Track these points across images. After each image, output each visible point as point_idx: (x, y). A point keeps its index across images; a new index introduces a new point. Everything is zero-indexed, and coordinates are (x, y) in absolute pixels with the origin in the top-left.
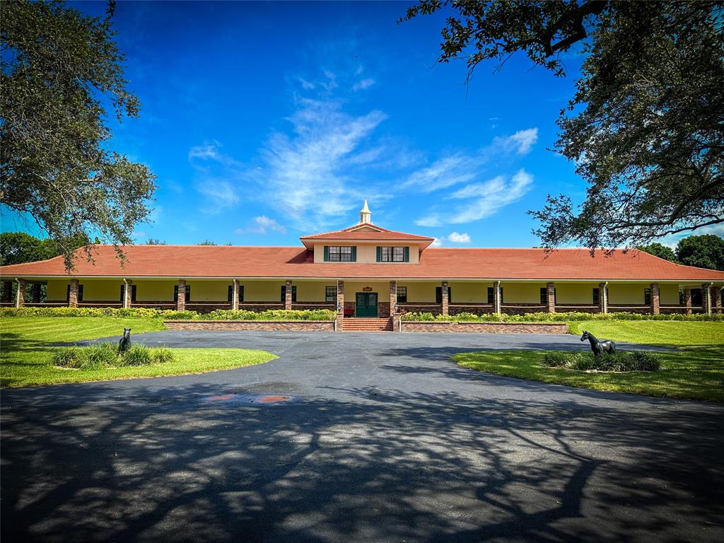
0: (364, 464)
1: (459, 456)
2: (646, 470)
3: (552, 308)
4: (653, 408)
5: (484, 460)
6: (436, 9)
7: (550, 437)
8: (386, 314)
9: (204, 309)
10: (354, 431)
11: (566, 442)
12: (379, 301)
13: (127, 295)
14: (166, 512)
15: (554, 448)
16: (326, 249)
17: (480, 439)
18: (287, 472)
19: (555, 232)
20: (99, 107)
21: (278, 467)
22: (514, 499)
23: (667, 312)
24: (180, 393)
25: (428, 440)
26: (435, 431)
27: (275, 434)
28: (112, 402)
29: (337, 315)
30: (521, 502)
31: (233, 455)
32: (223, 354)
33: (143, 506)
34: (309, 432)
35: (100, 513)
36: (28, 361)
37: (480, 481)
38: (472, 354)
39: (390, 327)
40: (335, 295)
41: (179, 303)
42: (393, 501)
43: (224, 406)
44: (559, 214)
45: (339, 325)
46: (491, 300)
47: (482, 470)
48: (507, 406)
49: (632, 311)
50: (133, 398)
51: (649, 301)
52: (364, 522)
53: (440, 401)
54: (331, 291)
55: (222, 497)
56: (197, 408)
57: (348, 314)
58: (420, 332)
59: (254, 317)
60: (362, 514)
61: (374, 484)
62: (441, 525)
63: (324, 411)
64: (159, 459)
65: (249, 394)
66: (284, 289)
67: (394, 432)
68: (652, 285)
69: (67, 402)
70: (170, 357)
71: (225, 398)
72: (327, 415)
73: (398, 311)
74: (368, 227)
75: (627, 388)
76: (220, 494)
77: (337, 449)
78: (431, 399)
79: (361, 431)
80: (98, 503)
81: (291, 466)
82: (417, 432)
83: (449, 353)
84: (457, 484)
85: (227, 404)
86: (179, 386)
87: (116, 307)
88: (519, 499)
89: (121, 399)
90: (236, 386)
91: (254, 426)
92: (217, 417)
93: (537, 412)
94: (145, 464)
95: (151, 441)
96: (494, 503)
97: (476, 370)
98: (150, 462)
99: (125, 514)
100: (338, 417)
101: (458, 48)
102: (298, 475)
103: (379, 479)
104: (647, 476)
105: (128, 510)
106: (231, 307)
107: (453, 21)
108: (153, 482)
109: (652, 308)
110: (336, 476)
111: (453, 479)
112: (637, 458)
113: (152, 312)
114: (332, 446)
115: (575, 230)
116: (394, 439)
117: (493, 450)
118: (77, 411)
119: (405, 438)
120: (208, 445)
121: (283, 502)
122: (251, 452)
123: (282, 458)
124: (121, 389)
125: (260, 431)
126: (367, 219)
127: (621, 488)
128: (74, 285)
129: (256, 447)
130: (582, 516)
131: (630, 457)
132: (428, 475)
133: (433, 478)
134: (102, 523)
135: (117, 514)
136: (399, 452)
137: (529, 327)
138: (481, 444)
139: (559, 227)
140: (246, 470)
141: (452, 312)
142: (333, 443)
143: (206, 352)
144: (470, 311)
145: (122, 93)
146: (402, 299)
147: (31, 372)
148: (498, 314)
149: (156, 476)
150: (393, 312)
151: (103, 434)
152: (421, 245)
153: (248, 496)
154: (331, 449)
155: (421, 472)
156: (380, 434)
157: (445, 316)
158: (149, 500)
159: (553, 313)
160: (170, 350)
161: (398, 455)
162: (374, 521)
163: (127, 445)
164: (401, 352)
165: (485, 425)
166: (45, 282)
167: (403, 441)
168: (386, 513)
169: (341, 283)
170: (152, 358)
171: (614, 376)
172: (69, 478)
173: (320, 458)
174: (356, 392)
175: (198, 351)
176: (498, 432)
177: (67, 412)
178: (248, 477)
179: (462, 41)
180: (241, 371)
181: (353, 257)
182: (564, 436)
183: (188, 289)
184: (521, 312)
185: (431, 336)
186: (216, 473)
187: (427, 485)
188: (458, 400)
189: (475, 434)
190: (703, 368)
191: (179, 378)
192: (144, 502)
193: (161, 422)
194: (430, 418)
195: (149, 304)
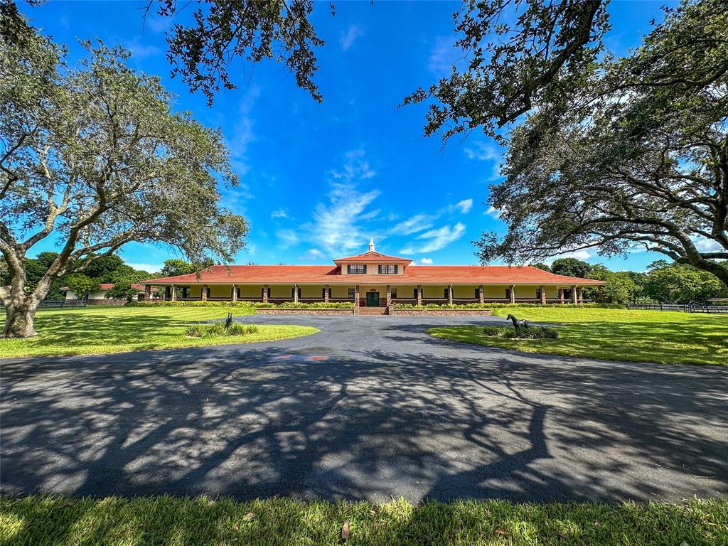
0: (379, 409)
1: (446, 402)
2: (584, 414)
3: (482, 301)
4: (565, 364)
5: (464, 405)
6: (424, 99)
7: (504, 387)
8: (385, 305)
9: (278, 302)
10: (370, 382)
11: (517, 390)
12: (380, 297)
13: (235, 294)
14: (233, 450)
15: (510, 395)
16: (349, 266)
17: (456, 388)
18: (324, 414)
19: (487, 254)
20: (215, 182)
21: (319, 411)
22: (494, 440)
23: (550, 303)
24: (259, 353)
25: (420, 389)
26: (425, 382)
27: (317, 384)
28: (215, 360)
29: (356, 306)
30: (500, 443)
31: (287, 400)
32: (287, 328)
33: (217, 445)
34: (340, 383)
35: (183, 452)
36: (172, 333)
37: (465, 423)
38: (438, 328)
39: (387, 313)
40: (354, 294)
41: (264, 298)
42: (404, 441)
43: (284, 363)
44: (490, 243)
45: (356, 312)
46: (447, 296)
47: (465, 414)
48: (466, 363)
49: (530, 302)
50: (228, 357)
51: (539, 296)
52: (383, 462)
53: (423, 360)
54: (351, 291)
55: (276, 436)
56: (267, 364)
57: (362, 304)
58: (405, 316)
59: (307, 307)
60: (381, 454)
61: (388, 425)
62: (444, 465)
63: (349, 368)
64: (235, 404)
65: (301, 354)
66: (324, 290)
67: (397, 383)
68: (541, 287)
69: (187, 360)
70: (255, 331)
71: (286, 357)
72: (351, 370)
73: (392, 303)
74: (373, 254)
75: (541, 350)
76: (275, 434)
77: (360, 396)
78: (417, 358)
79: (374, 382)
80: (183, 442)
81: (327, 410)
82: (412, 383)
83: (424, 328)
84: (448, 426)
85: (287, 361)
86: (258, 349)
87: (229, 301)
88: (499, 440)
89: (221, 358)
90: (294, 349)
91: (303, 378)
92: (280, 371)
93: (488, 366)
94: (225, 408)
95: (234, 389)
96: (480, 444)
97: (443, 338)
98: (229, 405)
99: (202, 453)
100: (359, 372)
101: (437, 126)
102: (332, 418)
103: (391, 422)
104: (587, 419)
105: (205, 449)
106: (293, 301)
107: (434, 107)
108: (228, 423)
109: (541, 300)
110: (360, 418)
111: (445, 421)
112: (573, 404)
113: (248, 304)
114: (356, 394)
115: (500, 252)
116: (398, 389)
117: (468, 397)
118: (190, 366)
119: (405, 387)
120: (271, 392)
121: (321, 442)
122: (300, 398)
123: (321, 403)
124: (222, 351)
125: (307, 382)
126: (373, 249)
127: (572, 430)
128: (205, 288)
129: (303, 394)
130: (551, 457)
131: (568, 403)
132: (426, 418)
133: (430, 421)
134: (183, 462)
135: (195, 453)
136: (402, 399)
137: (469, 312)
138: (458, 392)
139: (490, 251)
140: (295, 413)
141: (424, 303)
142: (357, 392)
143: (277, 327)
144: (434, 302)
145: (228, 173)
146: (394, 296)
147: (171, 339)
148: (451, 304)
149: (231, 418)
150: (388, 304)
151: (203, 383)
152: (405, 263)
153: (295, 436)
154: (355, 396)
155: (421, 415)
156: (387, 385)
157: (419, 306)
158: (223, 439)
159: (483, 304)
160: (255, 325)
161: (402, 402)
162: (391, 461)
163: (216, 392)
164: (395, 328)
165: (457, 377)
166: (189, 287)
167: (403, 390)
168: (399, 453)
169: (358, 286)
170: (245, 331)
171: (530, 342)
172: (169, 419)
173: (348, 404)
174: (368, 354)
175: (273, 326)
176: (467, 382)
177: (184, 367)
178: (296, 419)
179: (440, 121)
180: (297, 339)
181: (365, 271)
182: (512, 385)
183: (269, 290)
184: (465, 303)
185: (411, 318)
186: (273, 415)
187: (426, 427)
188: (434, 359)
189: (453, 384)
190: (585, 337)
191: (260, 343)
192: (218, 441)
193: (242, 374)
194: (420, 372)
195: (247, 299)
